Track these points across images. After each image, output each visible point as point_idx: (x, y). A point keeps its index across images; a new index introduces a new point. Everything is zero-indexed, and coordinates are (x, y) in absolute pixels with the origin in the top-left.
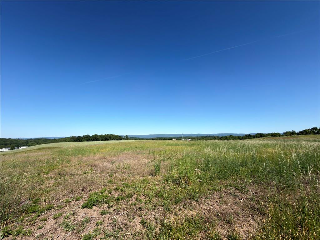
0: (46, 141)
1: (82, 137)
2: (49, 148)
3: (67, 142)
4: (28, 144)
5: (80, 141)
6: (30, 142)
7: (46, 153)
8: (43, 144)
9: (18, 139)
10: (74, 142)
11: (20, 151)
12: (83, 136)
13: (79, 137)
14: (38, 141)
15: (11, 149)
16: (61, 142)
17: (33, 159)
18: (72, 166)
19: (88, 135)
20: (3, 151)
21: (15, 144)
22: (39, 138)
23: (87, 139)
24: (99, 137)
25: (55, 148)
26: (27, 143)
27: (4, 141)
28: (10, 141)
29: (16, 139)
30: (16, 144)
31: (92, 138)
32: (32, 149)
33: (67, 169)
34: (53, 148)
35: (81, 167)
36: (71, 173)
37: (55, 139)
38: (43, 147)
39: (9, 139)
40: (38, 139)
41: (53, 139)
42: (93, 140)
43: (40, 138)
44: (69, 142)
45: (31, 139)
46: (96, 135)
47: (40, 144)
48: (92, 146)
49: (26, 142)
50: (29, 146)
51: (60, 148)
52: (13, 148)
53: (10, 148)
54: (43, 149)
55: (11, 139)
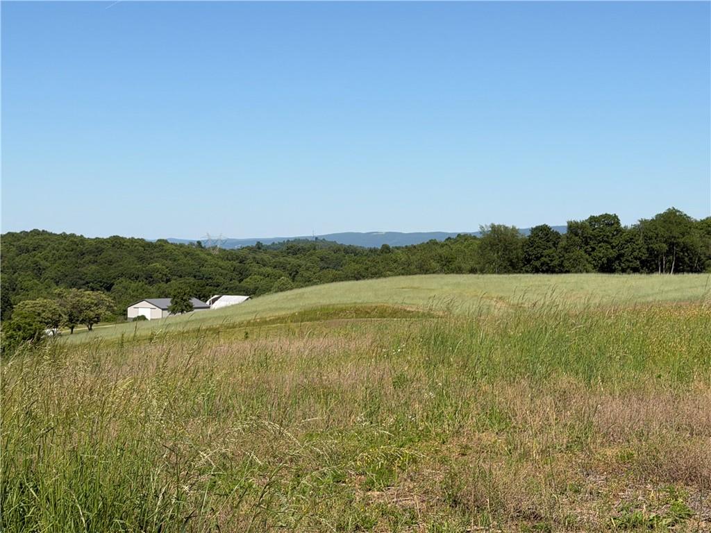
0: (338, 265)
1: (563, 232)
2: (362, 312)
3: (459, 271)
4: (248, 283)
5: (550, 270)
6: (255, 268)
7: (353, 345)
8: (321, 280)
9: (199, 243)
10: (508, 272)
11: (216, 324)
12: (573, 228)
13: (543, 233)
14: (292, 260)
15: (173, 311)
16: (424, 269)
17: (291, 377)
18: (526, 455)
19: (610, 221)
20: (143, 318)
21: (189, 274)
22: (297, 240)
23: (603, 252)
24: (695, 239)
25: (395, 313)
26: (242, 275)
27: (141, 259)
28: (165, 257)
29: (192, 244)
30: (192, 280)
31: (641, 241)
32: (269, 316)
33: (500, 472)
34: (383, 313)
35: (587, 470)
36: (525, 506)
37: (386, 249)
38: (325, 302)
39: (162, 244)
40: (295, 248)
41: (373, 251)
42: (649, 264)
43: (306, 241)
44: (473, 271)
45: (259, 246)
46: (672, 219)
47: (308, 282)
48: (647, 315)
49: (236, 263)
50: (252, 293)
51: (429, 315)
52: (181, 305)
53: (167, 302)
54: (327, 315)
55: (165, 241)
